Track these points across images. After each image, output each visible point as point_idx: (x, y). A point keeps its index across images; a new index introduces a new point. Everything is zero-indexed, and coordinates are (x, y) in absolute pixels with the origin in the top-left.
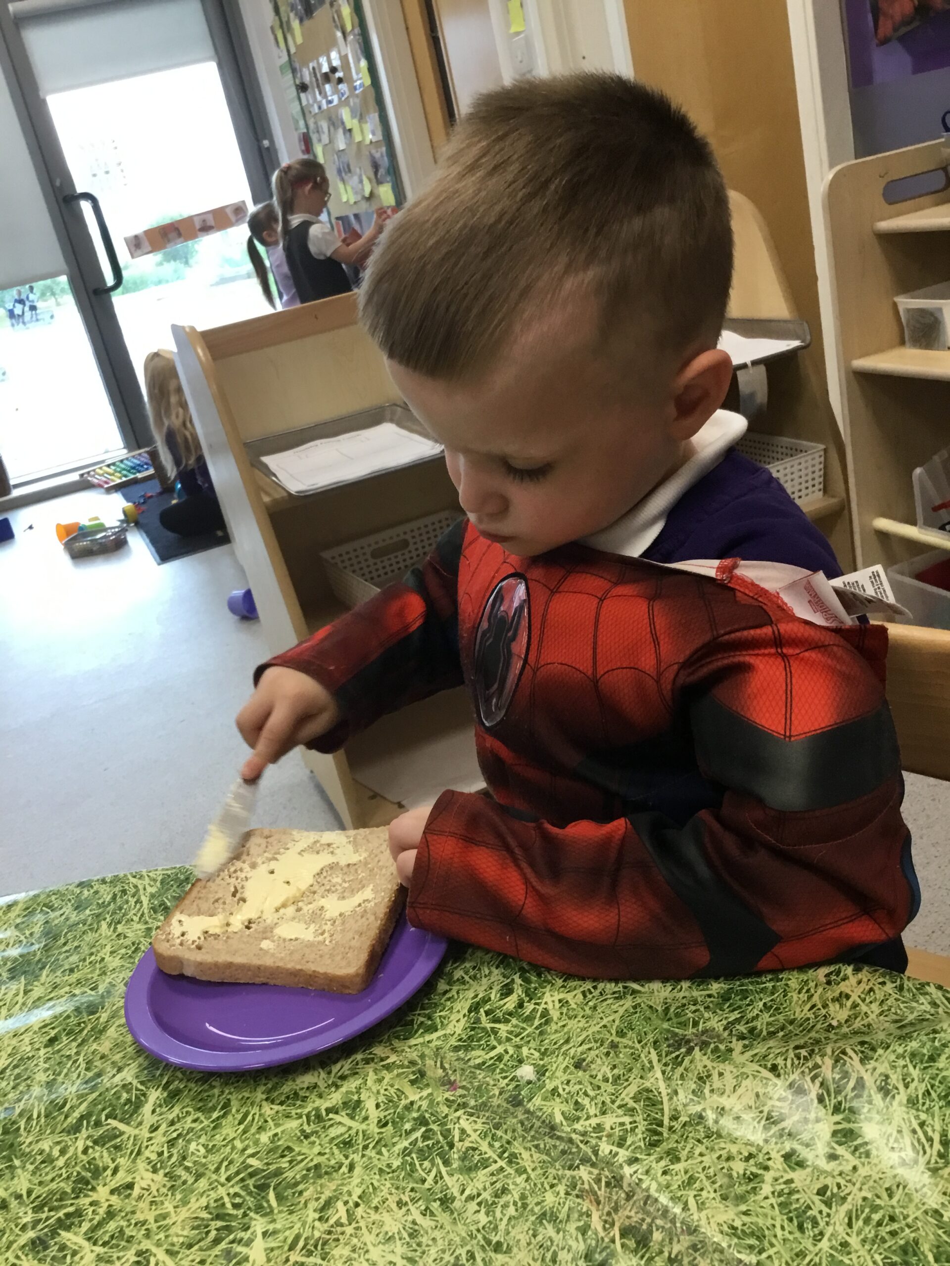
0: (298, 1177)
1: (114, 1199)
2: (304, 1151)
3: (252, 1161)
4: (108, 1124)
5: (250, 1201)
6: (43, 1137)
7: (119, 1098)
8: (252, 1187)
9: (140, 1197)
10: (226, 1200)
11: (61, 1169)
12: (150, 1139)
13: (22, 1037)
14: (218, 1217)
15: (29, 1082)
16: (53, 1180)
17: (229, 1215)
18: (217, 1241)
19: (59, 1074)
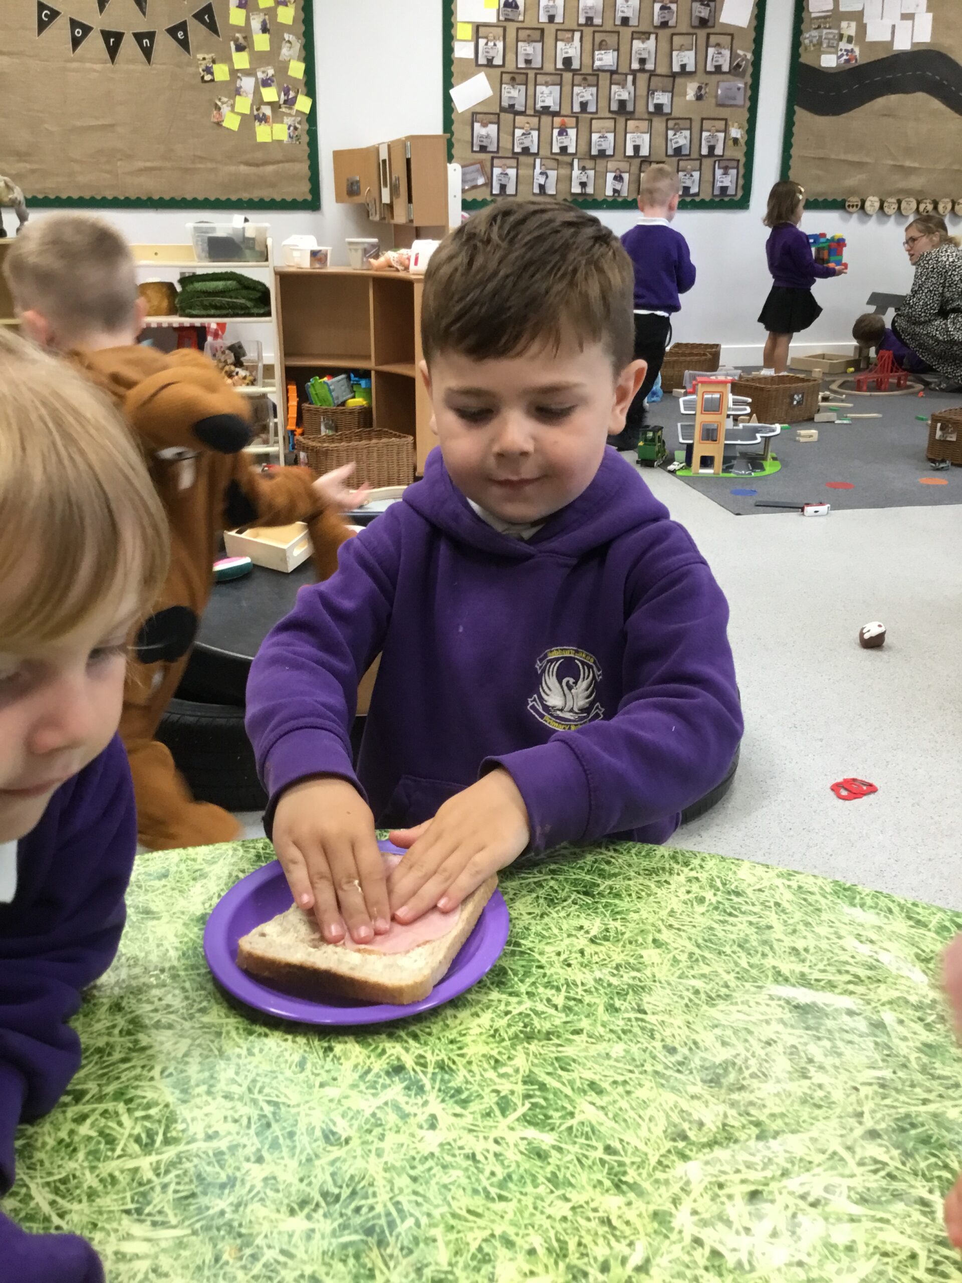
0: (367, 1260)
1: (422, 1118)
2: (399, 1268)
3: (410, 1222)
4: (523, 1105)
5: (357, 1220)
6: (531, 1058)
7: (557, 1110)
8: (376, 1221)
9: (413, 1135)
10: (371, 1201)
11: (482, 1075)
12: (485, 1138)
13: (686, 1028)
14: (354, 1193)
15: (615, 1039)
16: (470, 1071)
17: (350, 1203)
18: (325, 1195)
19: (617, 1060)
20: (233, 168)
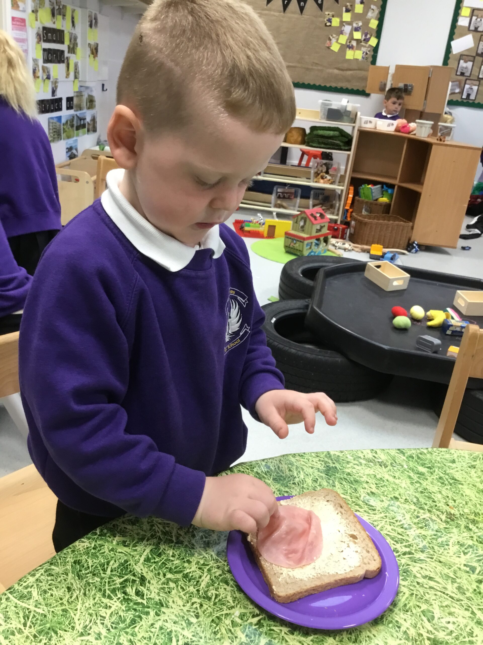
20: (331, 71)
